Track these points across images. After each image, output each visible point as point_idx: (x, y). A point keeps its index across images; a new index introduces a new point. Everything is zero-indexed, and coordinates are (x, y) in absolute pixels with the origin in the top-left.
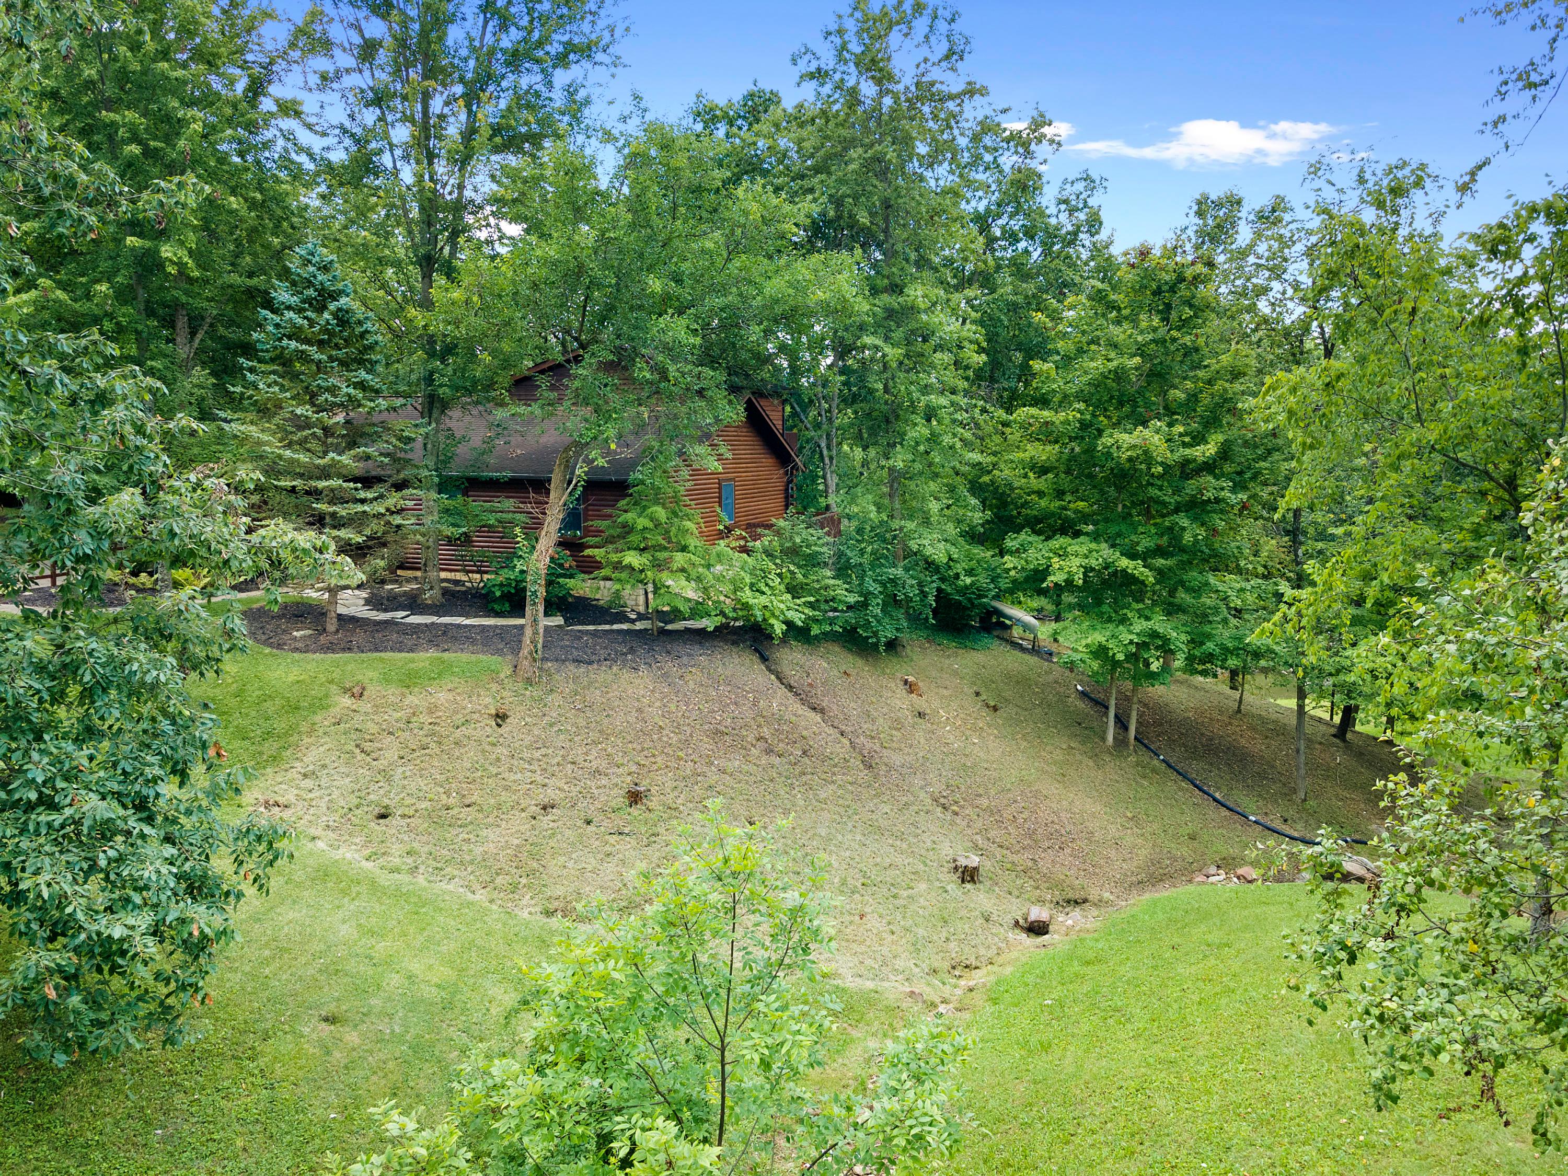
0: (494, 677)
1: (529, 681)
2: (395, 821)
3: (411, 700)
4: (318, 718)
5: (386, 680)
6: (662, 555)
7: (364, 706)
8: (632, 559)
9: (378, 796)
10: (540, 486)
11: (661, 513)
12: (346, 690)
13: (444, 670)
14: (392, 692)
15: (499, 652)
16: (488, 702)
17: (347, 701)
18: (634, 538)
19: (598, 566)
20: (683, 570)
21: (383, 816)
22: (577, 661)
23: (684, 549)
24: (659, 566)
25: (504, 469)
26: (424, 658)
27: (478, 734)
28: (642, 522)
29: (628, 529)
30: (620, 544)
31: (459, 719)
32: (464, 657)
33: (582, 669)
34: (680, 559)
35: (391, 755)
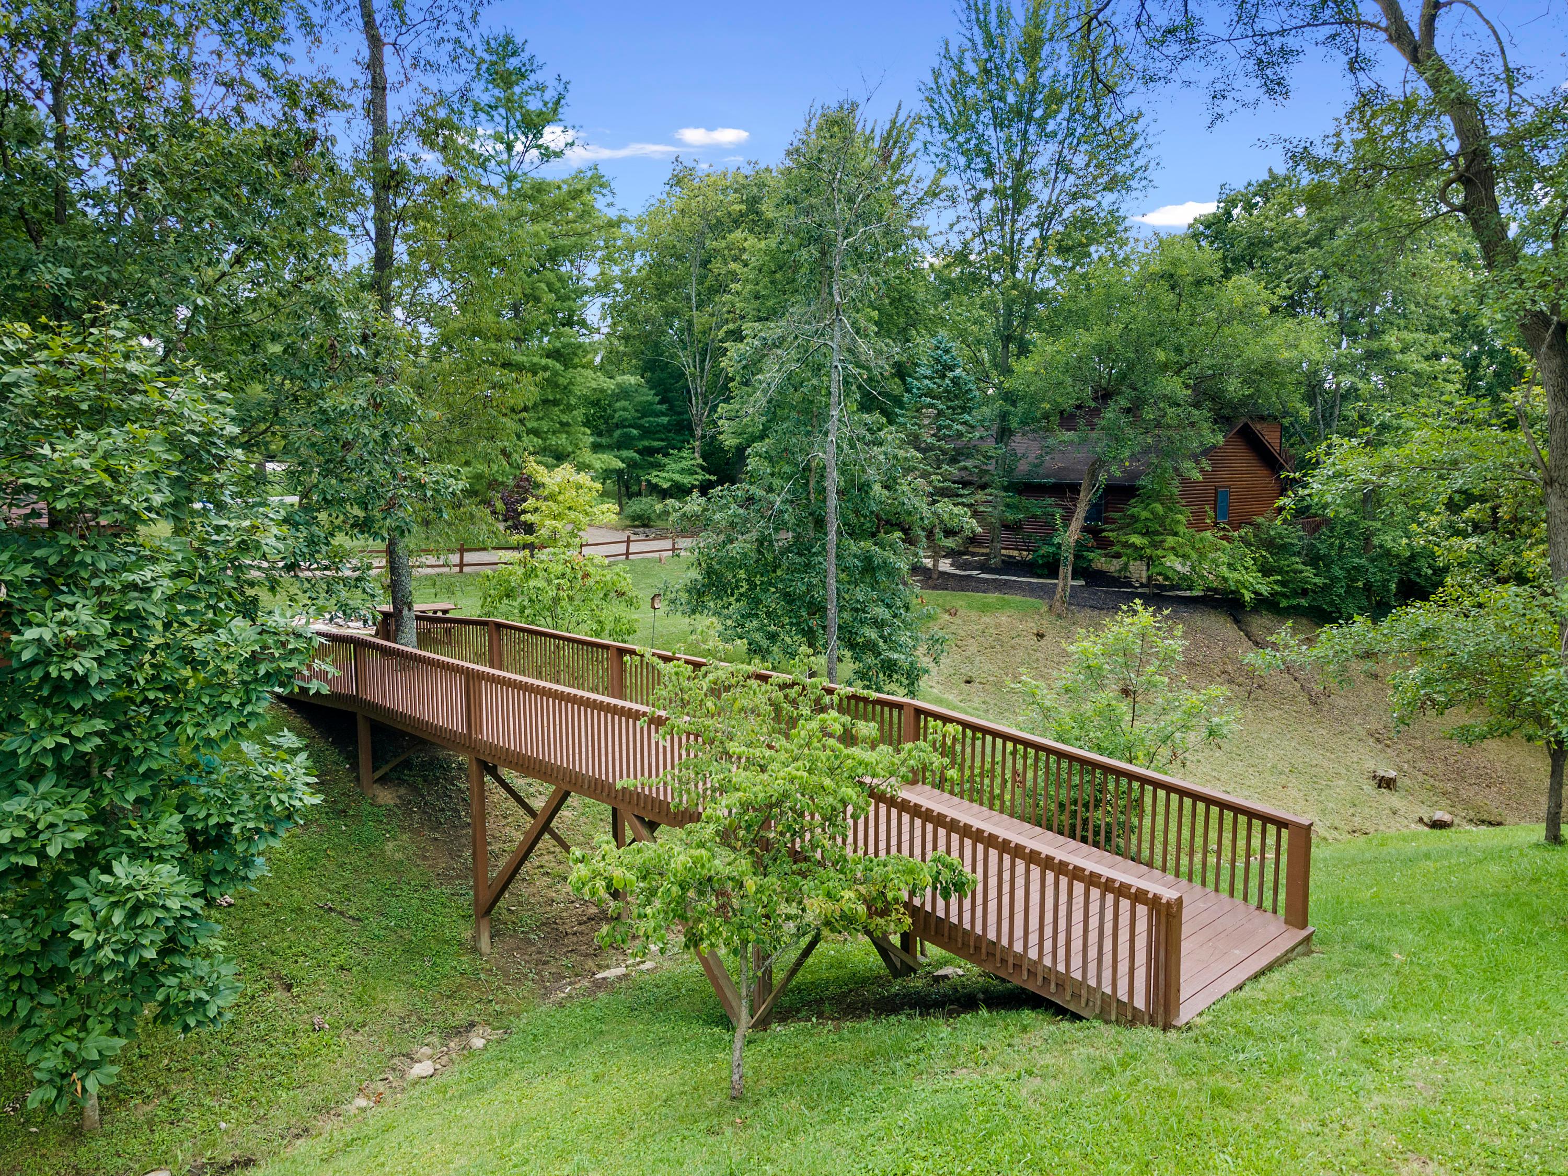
0: (1037, 611)
1: (1059, 616)
2: (975, 685)
3: (986, 619)
4: (931, 624)
5: (970, 606)
6: (1158, 538)
7: (957, 620)
8: (1136, 539)
9: (966, 670)
10: (1074, 488)
11: (1159, 508)
12: (947, 611)
13: (1005, 605)
14: (974, 614)
15: (1040, 597)
16: (1032, 626)
17: (947, 617)
18: (1139, 525)
19: (1112, 544)
20: (1173, 548)
21: (968, 682)
22: (1093, 608)
23: (1176, 534)
24: (1155, 545)
25: (1048, 477)
26: (993, 597)
27: (1025, 643)
28: (1144, 514)
29: (1135, 519)
30: (1128, 530)
31: (1014, 633)
32: (1018, 598)
33: (1096, 612)
34: (1170, 541)
35: (973, 649)
